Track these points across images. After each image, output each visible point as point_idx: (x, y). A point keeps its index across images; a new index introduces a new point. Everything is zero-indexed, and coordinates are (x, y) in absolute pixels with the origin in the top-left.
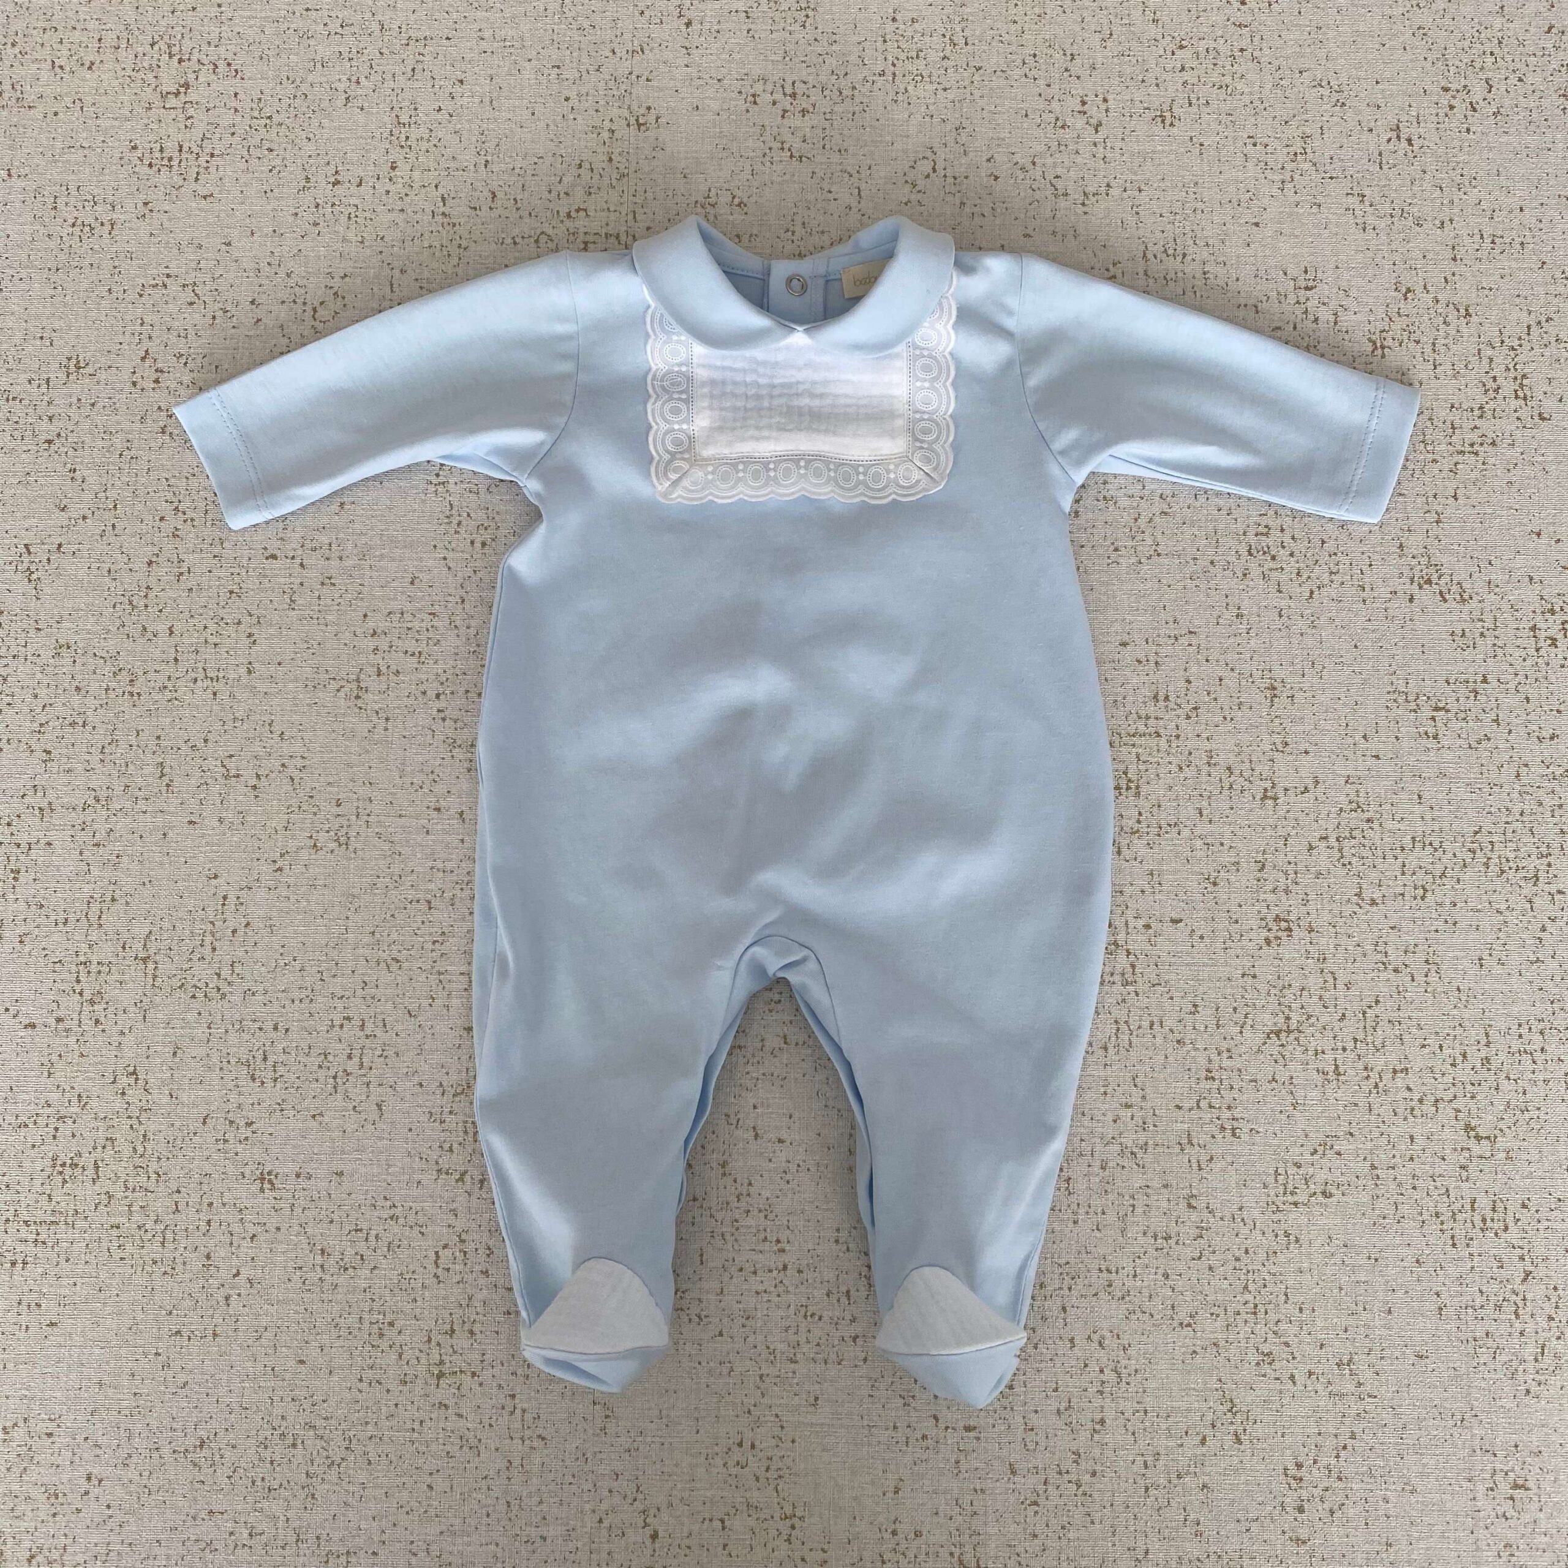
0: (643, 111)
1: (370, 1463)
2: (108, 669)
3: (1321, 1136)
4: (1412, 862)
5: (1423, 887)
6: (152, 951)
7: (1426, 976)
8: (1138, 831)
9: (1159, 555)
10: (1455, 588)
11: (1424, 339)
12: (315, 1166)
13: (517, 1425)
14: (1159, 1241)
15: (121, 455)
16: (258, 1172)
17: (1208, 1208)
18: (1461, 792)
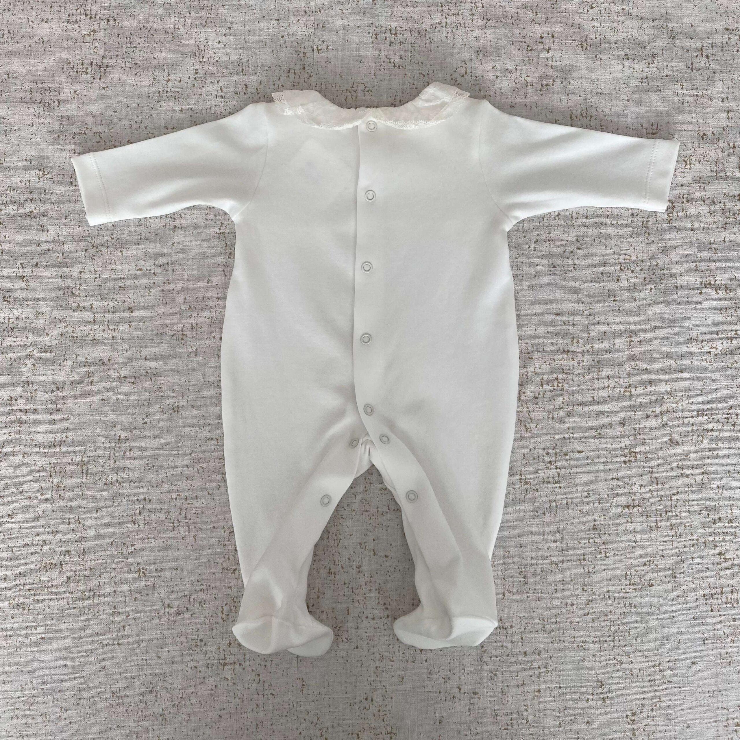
0: (320, 43)
1: (192, 705)
2: (62, 325)
3: (648, 557)
4: (697, 424)
5: (702, 436)
6: (85, 462)
7: (702, 480)
8: (562, 408)
9: (575, 270)
10: (723, 287)
11: (711, 160)
12: (164, 565)
13: (261, 688)
14: (568, 606)
15: (66, 218)
16: (137, 568)
17: (592, 591)
18: (723, 390)
